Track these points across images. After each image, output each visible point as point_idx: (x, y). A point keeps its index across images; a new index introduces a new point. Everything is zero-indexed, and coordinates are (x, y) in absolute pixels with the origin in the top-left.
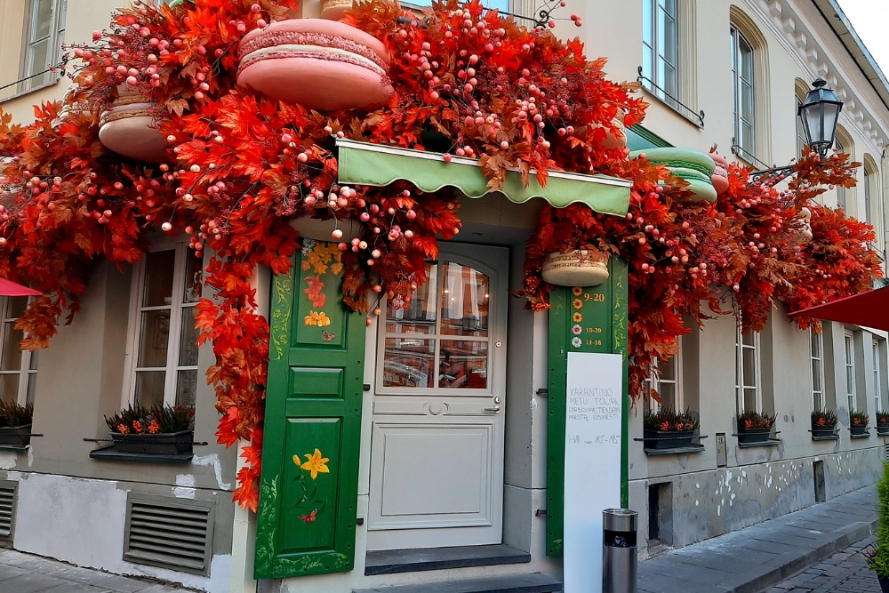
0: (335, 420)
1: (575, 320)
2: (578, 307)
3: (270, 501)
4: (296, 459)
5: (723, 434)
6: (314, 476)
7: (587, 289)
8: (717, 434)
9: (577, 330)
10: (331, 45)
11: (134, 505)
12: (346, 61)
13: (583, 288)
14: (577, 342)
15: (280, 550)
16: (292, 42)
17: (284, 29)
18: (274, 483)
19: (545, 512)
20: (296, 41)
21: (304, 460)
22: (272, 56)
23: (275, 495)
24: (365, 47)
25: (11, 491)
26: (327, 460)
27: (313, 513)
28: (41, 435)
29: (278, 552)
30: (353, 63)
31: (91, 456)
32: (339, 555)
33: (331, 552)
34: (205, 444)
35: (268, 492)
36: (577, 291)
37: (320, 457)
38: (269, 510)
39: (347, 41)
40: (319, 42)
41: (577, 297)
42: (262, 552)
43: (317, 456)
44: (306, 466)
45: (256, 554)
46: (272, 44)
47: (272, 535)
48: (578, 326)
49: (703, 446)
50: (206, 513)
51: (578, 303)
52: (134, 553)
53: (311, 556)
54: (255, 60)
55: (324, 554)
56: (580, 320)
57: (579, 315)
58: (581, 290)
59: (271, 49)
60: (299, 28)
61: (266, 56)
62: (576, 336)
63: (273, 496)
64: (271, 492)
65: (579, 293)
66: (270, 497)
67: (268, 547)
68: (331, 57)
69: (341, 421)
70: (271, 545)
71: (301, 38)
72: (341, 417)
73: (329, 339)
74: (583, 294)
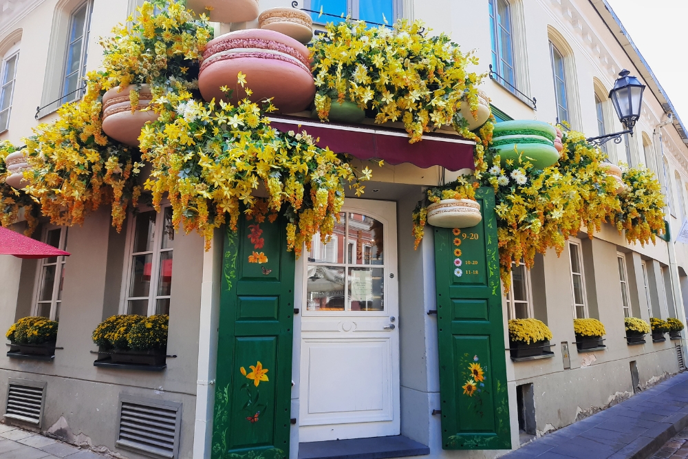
0: (273, 338)
1: (456, 255)
2: (458, 245)
3: (223, 405)
4: (243, 370)
5: (566, 342)
6: (257, 384)
7: (464, 230)
8: (562, 343)
9: (458, 262)
10: (267, 48)
11: (123, 403)
12: (278, 59)
13: (460, 229)
14: (458, 273)
15: (231, 446)
16: (239, 46)
17: (232, 38)
18: (226, 390)
19: (439, 412)
20: (242, 45)
21: (249, 371)
22: (224, 58)
23: (227, 400)
24: (292, 49)
25: (41, 390)
26: (266, 370)
27: (256, 416)
28: (62, 348)
29: (229, 448)
30: (284, 60)
31: (95, 365)
32: (277, 450)
33: (272, 448)
34: (175, 356)
35: (221, 398)
36: (457, 232)
37: (261, 368)
38: (222, 413)
39: (279, 44)
40: (258, 45)
41: (456, 237)
42: (217, 448)
43: (259, 367)
44: (251, 376)
45: (212, 450)
46: (223, 49)
47: (224, 434)
48: (458, 259)
49: (553, 353)
50: (175, 412)
51: (458, 242)
52: (122, 442)
53: (255, 451)
54: (211, 62)
55: (266, 449)
56: (460, 255)
57: (459, 250)
58: (459, 230)
59: (223, 53)
60: (244, 37)
61: (220, 58)
62: (457, 267)
63: (225, 401)
64: (224, 398)
65: (459, 233)
66: (223, 401)
67: (221, 444)
68: (268, 56)
69: (277, 339)
70: (224, 442)
71: (245, 43)
72: (277, 336)
73: (267, 274)
74: (461, 234)
